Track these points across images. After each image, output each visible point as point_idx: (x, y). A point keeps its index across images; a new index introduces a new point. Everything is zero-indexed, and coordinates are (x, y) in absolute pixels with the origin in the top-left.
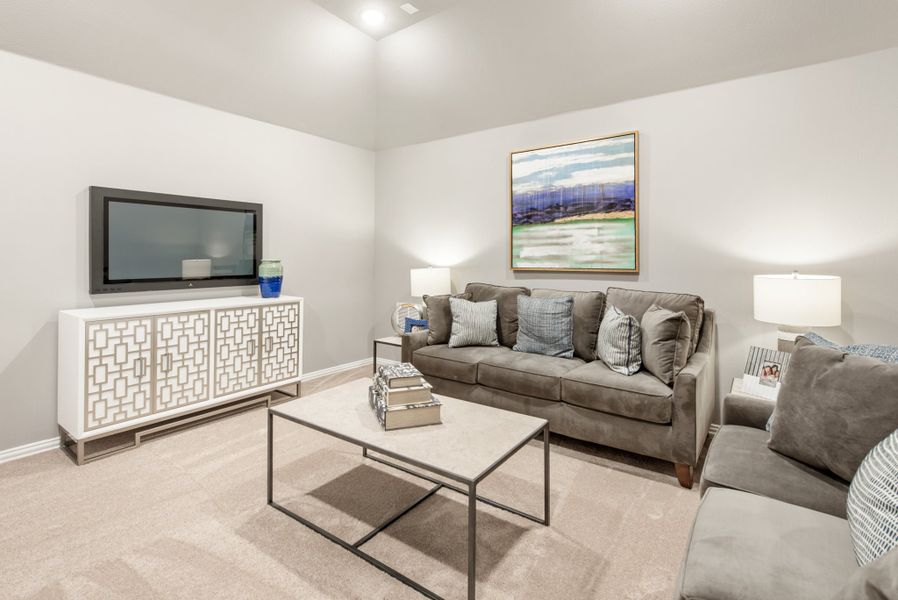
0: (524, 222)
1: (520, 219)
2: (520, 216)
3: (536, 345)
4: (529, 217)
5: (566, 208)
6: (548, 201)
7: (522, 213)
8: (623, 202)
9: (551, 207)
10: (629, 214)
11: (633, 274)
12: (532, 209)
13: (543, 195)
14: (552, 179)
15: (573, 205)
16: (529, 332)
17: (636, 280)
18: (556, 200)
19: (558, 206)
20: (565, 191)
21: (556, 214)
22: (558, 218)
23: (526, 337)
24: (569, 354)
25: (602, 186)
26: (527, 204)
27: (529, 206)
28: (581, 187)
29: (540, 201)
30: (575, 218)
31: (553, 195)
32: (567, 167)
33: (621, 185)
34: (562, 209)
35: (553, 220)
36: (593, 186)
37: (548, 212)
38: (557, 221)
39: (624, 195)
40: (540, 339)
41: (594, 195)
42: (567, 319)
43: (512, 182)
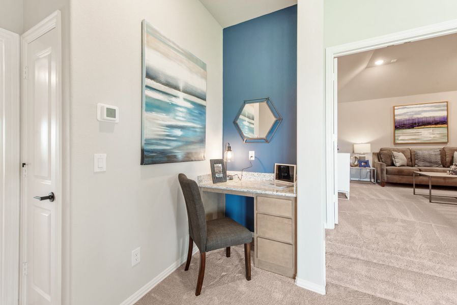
0: (401, 128)
1: (399, 127)
4: (403, 127)
5: (419, 124)
6: (411, 122)
7: (399, 125)
8: (443, 122)
10: (445, 126)
11: (445, 143)
12: (404, 124)
13: (409, 120)
14: (412, 115)
15: (422, 123)
17: (447, 145)
18: (414, 121)
19: (415, 123)
20: (418, 118)
21: (415, 126)
24: (441, 166)
25: (434, 117)
26: (402, 123)
28: (425, 117)
29: (407, 122)
30: (422, 127)
31: (413, 120)
32: (419, 111)
33: (442, 117)
34: (417, 124)
35: (413, 127)
36: (430, 117)
37: (411, 125)
38: (415, 128)
39: (443, 120)
41: (431, 120)
42: (439, 156)
43: (394, 116)
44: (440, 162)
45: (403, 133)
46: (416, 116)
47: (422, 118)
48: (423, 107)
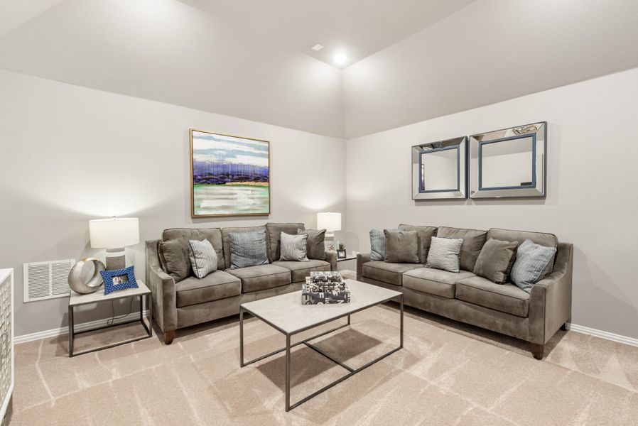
0: (204, 183)
1: (200, 180)
2: (199, 177)
4: (208, 179)
5: (233, 176)
6: (221, 170)
7: (202, 176)
8: (262, 177)
9: (223, 174)
10: (266, 184)
11: (266, 215)
12: (210, 174)
13: (218, 166)
14: (224, 156)
15: (238, 175)
16: (245, 255)
17: (268, 219)
18: (226, 170)
19: (228, 175)
20: (232, 165)
21: (227, 180)
22: (228, 182)
23: (243, 258)
24: (267, 261)
25: (254, 166)
26: (206, 170)
27: (207, 172)
28: (241, 165)
29: (216, 169)
30: (238, 183)
31: (224, 166)
32: (233, 151)
33: (263, 168)
34: (230, 176)
35: (225, 183)
36: (249, 165)
37: (221, 178)
38: (227, 184)
39: (264, 174)
40: (254, 257)
41: (250, 171)
43: (192, 152)
45: (208, 194)
46: (229, 160)
47: (238, 165)
48: (239, 143)
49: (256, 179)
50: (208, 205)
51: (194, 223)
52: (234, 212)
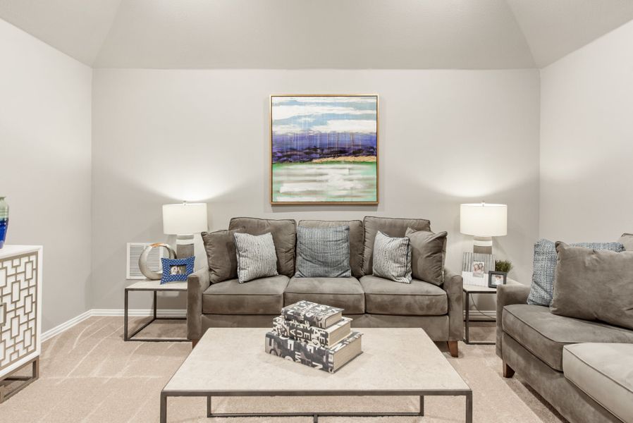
0: (285, 161)
1: (280, 157)
2: (280, 154)
3: (321, 270)
4: (289, 156)
5: (323, 150)
6: (306, 143)
7: (282, 152)
8: (366, 149)
9: (309, 148)
10: (372, 159)
11: (373, 205)
12: (292, 149)
13: (302, 138)
15: (329, 148)
16: (313, 259)
17: (376, 210)
18: (314, 143)
19: (315, 149)
20: (322, 135)
21: (314, 155)
22: (316, 158)
23: (310, 264)
24: (348, 273)
25: (352, 134)
26: (287, 144)
27: (289, 146)
28: (334, 134)
29: (299, 143)
30: (330, 159)
31: (311, 138)
33: (367, 135)
34: (319, 151)
35: (311, 160)
36: (345, 134)
37: (306, 153)
38: (314, 161)
39: (369, 144)
40: (325, 264)
41: (346, 142)
42: (345, 245)
43: (271, 123)
44: (346, 263)
45: (289, 175)
47: (329, 135)
49: (356, 153)
50: (290, 190)
51: (274, 211)
52: (323, 199)
